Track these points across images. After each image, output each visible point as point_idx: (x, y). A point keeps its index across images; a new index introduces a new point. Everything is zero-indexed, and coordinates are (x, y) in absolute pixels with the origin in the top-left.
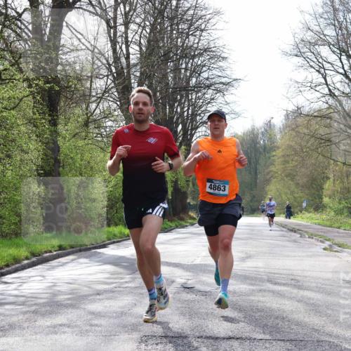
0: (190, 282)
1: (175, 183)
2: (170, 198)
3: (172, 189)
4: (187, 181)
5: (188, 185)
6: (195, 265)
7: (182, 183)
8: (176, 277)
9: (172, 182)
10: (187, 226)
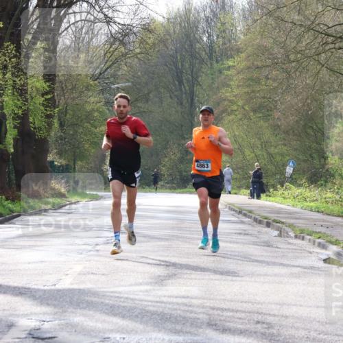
0: (46, 326)
1: (23, 120)
2: (12, 150)
3: (15, 132)
4: (48, 116)
5: (50, 125)
6: (59, 291)
7: (36, 120)
8: (18, 316)
9: (16, 117)
10: (46, 210)
